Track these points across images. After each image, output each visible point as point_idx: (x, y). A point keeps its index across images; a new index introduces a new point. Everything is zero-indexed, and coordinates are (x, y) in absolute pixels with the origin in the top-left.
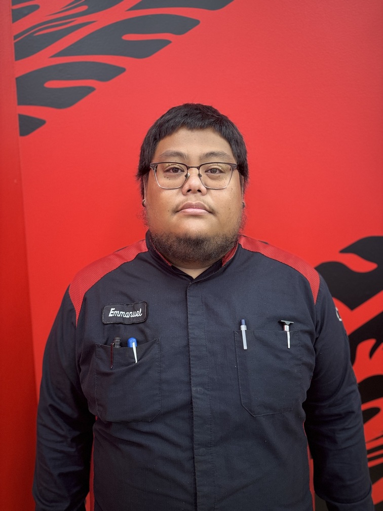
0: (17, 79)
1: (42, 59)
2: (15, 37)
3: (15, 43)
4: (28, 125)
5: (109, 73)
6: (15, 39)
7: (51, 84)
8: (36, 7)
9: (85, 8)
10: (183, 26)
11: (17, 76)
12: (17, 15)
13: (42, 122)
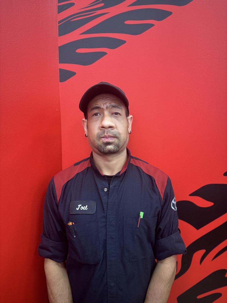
0: (59, 47)
1: (76, 35)
2: (59, 22)
3: (59, 26)
4: (65, 75)
5: (116, 44)
6: (59, 24)
7: (80, 51)
8: (73, 4)
9: (102, 5)
10: (163, 15)
11: (59, 46)
12: (61, 9)
13: (74, 74)
